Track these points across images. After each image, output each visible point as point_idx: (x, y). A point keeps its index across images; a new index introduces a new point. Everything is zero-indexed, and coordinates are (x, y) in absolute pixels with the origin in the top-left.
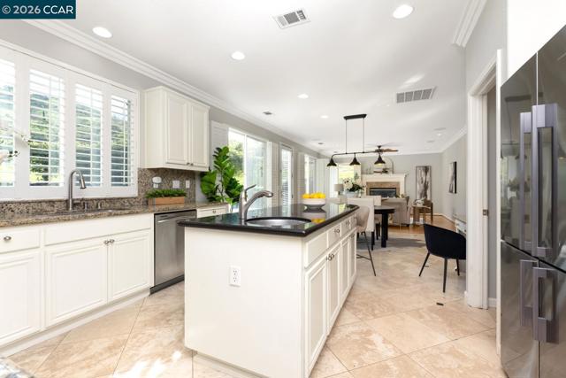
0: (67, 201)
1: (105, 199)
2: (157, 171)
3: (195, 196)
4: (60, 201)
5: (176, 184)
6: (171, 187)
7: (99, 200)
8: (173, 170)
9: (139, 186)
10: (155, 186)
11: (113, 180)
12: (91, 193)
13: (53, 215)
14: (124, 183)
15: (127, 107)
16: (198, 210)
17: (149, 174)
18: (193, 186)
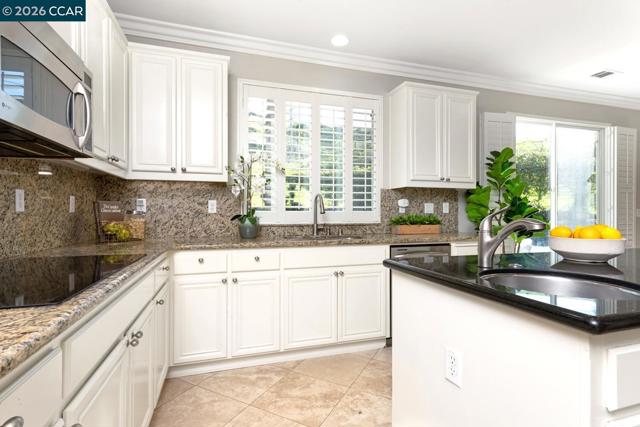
0: (313, 226)
1: (346, 225)
2: (403, 192)
3: (456, 225)
4: (308, 226)
5: (429, 208)
6: (422, 212)
7: (340, 225)
8: (424, 189)
9: (382, 210)
10: (402, 211)
11: (355, 204)
12: (333, 218)
13: (300, 240)
14: (365, 207)
15: (370, 118)
16: (453, 245)
17: (393, 195)
18: (454, 210)
